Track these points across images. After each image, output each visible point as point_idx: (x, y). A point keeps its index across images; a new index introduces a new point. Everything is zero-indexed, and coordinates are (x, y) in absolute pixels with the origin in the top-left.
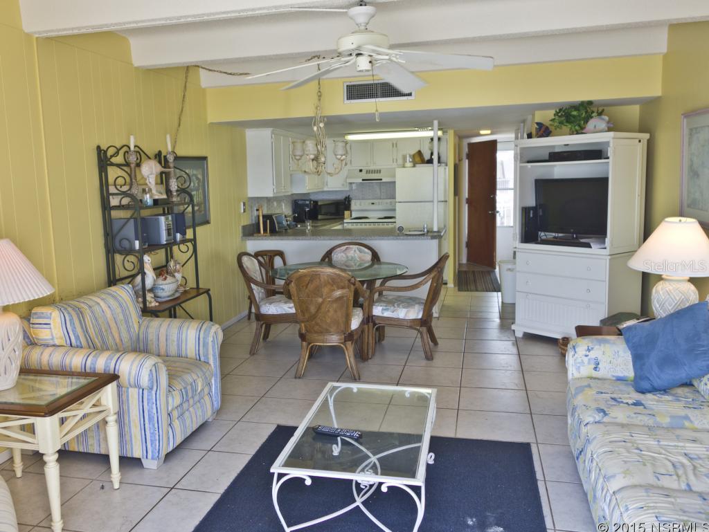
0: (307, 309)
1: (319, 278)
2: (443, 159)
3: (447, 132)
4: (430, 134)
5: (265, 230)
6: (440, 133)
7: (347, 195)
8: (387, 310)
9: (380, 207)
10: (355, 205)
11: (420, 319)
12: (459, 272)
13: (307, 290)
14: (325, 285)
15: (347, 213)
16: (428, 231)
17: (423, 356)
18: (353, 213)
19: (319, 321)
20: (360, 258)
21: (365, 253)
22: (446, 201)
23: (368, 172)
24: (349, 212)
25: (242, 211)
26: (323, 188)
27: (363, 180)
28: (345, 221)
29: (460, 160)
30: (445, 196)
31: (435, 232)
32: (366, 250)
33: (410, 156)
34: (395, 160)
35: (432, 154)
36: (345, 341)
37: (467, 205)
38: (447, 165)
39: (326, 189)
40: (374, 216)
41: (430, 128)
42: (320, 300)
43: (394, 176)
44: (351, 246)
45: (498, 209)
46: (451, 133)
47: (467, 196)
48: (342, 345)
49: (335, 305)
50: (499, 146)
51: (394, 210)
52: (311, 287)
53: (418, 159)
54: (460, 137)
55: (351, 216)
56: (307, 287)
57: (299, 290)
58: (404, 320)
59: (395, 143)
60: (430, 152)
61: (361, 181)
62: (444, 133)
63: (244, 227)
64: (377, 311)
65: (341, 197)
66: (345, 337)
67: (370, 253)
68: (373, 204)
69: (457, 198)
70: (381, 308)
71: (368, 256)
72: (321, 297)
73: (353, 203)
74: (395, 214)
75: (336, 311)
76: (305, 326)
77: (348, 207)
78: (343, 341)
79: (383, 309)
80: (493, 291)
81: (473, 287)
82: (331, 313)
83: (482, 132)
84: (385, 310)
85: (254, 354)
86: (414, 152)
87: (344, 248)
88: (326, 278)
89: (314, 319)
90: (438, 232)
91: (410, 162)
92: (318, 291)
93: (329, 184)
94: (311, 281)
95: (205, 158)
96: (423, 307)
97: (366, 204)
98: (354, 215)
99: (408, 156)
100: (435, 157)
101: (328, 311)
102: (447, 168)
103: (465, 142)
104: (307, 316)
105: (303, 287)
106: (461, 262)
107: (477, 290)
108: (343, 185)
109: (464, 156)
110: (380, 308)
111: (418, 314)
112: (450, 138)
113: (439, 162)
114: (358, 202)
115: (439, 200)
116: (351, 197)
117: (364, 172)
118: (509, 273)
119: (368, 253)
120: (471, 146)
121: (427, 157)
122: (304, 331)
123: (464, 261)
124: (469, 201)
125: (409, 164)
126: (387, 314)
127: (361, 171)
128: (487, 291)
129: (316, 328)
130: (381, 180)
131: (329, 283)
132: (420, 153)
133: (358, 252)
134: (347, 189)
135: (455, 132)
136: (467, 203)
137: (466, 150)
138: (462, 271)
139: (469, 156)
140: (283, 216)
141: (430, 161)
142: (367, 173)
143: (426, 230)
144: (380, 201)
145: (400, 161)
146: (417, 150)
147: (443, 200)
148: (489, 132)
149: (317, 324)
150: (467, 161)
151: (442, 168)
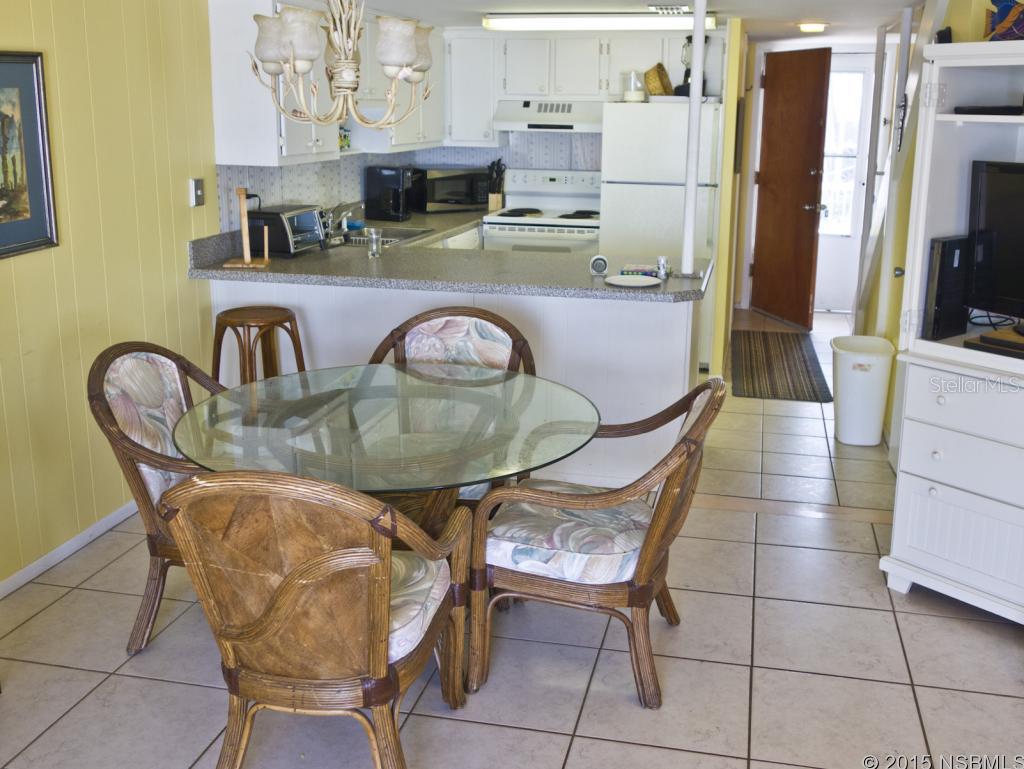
0: (237, 602)
1: (267, 510)
2: (712, 86)
3: (725, 23)
4: (685, 24)
5: (257, 252)
6: (710, 23)
7: (496, 160)
8: (529, 553)
9: (568, 189)
10: (512, 181)
11: (630, 584)
12: (733, 332)
13: (227, 545)
14: (289, 534)
15: (494, 199)
16: (668, 275)
17: (632, 690)
18: (508, 198)
19: (276, 642)
20: (480, 353)
21: (495, 339)
22: (715, 186)
23: (543, 108)
24: (499, 196)
25: (193, 201)
26: (440, 141)
27: (530, 126)
28: (486, 218)
29: (748, 89)
30: (713, 173)
31: (686, 277)
32: (498, 332)
33: (638, 75)
34: (604, 86)
35: (688, 73)
36: (367, 705)
37: (756, 187)
38: (721, 102)
39: (447, 143)
40: (554, 207)
41: (686, 9)
42: (275, 580)
43: (599, 120)
44: (459, 318)
45: (823, 202)
46: (735, 25)
47: (757, 168)
48: (357, 716)
49: (327, 597)
50: (835, 62)
51: (597, 196)
52: (242, 534)
53: (655, 83)
54: (752, 39)
55: (504, 206)
56: (225, 536)
57: (203, 541)
58: (578, 587)
59: (605, 43)
60: (684, 69)
61: (526, 129)
62: (718, 23)
63: (197, 245)
64: (500, 553)
65: (482, 162)
66: (366, 693)
67: (509, 341)
68: (552, 180)
69: (738, 176)
70: (512, 546)
71: (501, 349)
72: (278, 568)
73: (508, 175)
74: (599, 205)
75: (331, 615)
76: (235, 649)
77: (496, 185)
78: (360, 705)
79: (516, 551)
80: (811, 400)
81: (764, 383)
82: (316, 620)
83: (805, 27)
84: (521, 552)
85: (139, 652)
86: (648, 65)
87: (440, 322)
88: (289, 510)
89: (258, 635)
90: (695, 277)
91: (638, 89)
92: (266, 549)
93: (454, 130)
94: (238, 516)
95: (32, 57)
96: (638, 544)
97: (536, 181)
98: (511, 204)
99: (633, 75)
100: (695, 83)
101: (306, 614)
102: (722, 107)
103: (763, 49)
104: (237, 620)
105: (213, 531)
106: (737, 306)
107: (775, 396)
108: (486, 136)
109: (757, 82)
110: (508, 547)
111: (622, 567)
112: (733, 37)
113: (704, 93)
114: (520, 174)
115: (701, 181)
116: (503, 162)
117: (534, 106)
118: (859, 374)
119: (503, 342)
120: (773, 59)
121: (676, 80)
122: (231, 664)
123: (745, 304)
124: (760, 178)
125: (634, 95)
126: (527, 566)
127: (527, 104)
128: (798, 399)
129: (270, 660)
130: (571, 127)
131: (299, 525)
132: (660, 69)
133: (474, 334)
134: (496, 145)
135: (744, 23)
136: (757, 182)
137: (761, 68)
138: (739, 331)
139: (765, 82)
140: (316, 213)
141: (683, 90)
142: (539, 111)
143: (662, 272)
144: (569, 174)
145: (616, 87)
146: (654, 64)
147: (708, 182)
148: (820, 28)
149: (271, 649)
150: (762, 91)
151: (709, 109)
